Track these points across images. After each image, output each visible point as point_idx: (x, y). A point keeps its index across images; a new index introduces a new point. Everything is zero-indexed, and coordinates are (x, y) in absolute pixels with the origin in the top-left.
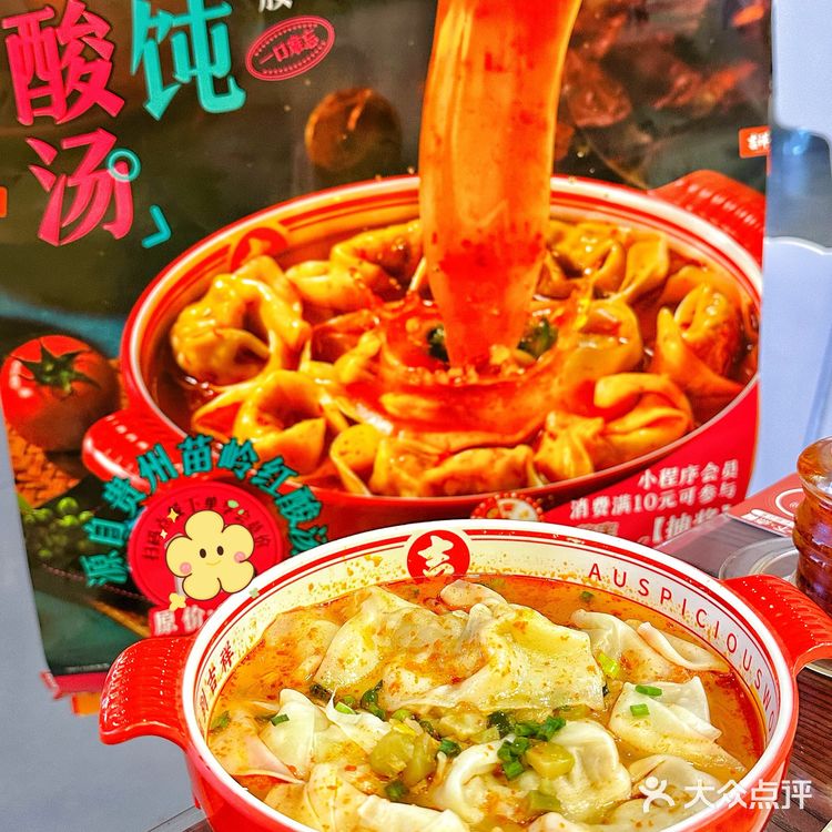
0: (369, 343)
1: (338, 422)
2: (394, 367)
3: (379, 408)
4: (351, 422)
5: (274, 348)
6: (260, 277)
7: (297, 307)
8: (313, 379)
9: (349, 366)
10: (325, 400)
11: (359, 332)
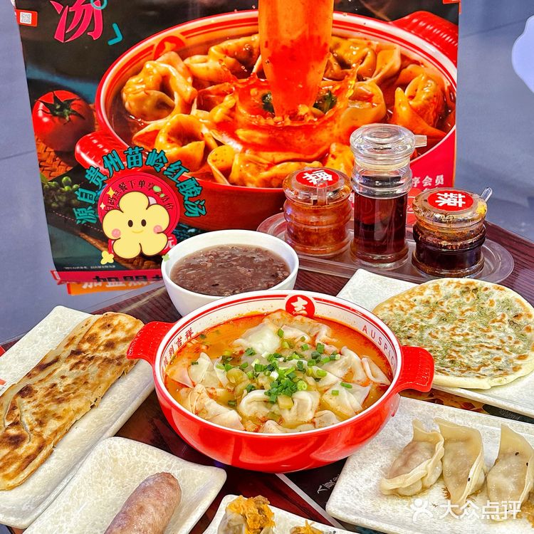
0: (229, 101)
1: (212, 143)
2: (243, 114)
3: (235, 137)
4: (219, 144)
5: (177, 101)
6: (170, 63)
7: (190, 80)
8: (198, 119)
9: (218, 113)
10: (205, 131)
11: (224, 95)
